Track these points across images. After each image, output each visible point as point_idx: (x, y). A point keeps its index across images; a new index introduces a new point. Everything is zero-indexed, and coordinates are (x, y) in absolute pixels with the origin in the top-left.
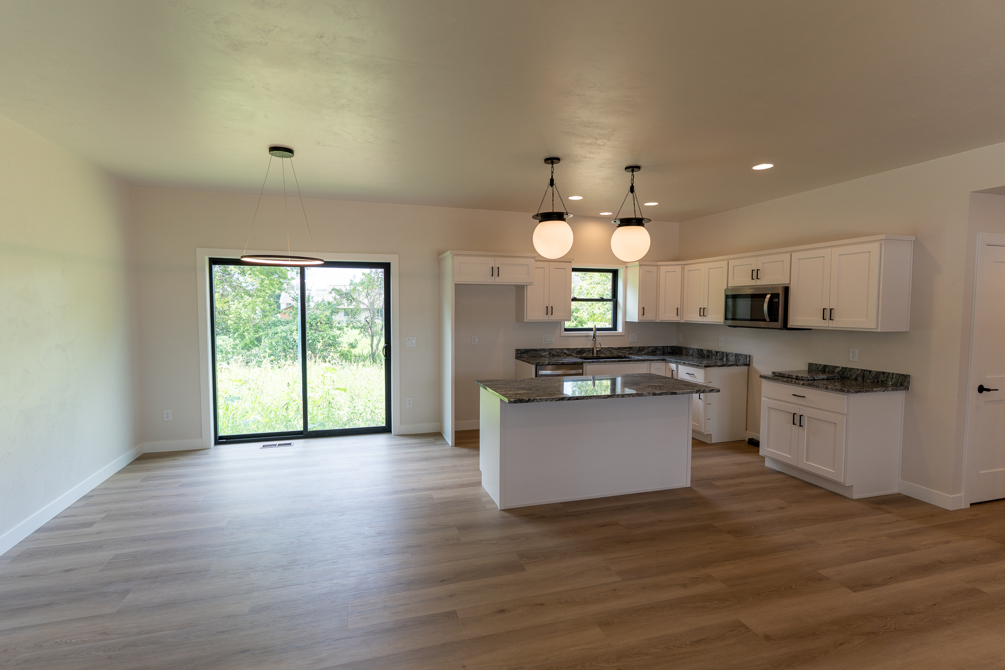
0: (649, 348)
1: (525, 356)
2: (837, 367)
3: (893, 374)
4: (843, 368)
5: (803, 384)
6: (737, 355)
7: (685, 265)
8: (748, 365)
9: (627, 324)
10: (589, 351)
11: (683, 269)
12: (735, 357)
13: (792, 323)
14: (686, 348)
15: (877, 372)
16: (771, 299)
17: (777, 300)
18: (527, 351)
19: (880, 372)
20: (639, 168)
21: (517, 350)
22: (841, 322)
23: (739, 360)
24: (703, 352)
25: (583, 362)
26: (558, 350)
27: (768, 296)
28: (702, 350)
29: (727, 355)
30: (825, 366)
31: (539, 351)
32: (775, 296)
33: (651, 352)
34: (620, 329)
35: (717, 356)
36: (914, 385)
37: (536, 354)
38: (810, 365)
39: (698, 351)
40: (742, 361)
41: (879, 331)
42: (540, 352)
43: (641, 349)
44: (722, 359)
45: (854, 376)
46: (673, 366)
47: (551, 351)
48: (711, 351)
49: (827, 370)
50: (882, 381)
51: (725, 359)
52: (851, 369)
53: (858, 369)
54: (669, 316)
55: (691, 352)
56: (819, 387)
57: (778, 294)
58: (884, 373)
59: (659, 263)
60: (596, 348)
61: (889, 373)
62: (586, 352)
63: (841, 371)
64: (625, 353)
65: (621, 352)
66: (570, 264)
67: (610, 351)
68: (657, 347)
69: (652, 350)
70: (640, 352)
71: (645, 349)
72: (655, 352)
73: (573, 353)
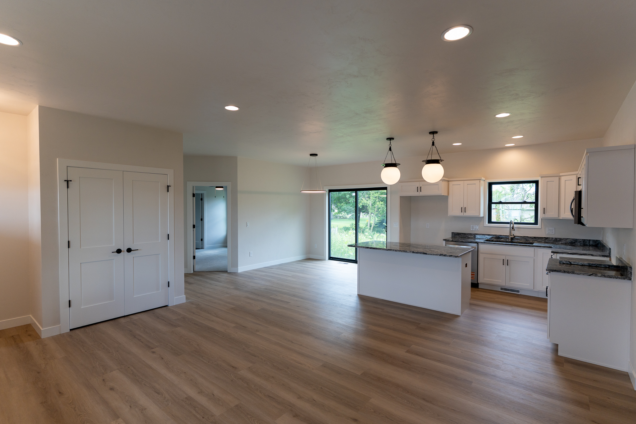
0: (567, 240)
1: (457, 237)
7: (577, 174)
9: (543, 221)
10: (506, 237)
18: (458, 234)
21: (452, 233)
25: (479, 242)
26: (481, 235)
31: (467, 234)
33: (570, 243)
34: (540, 223)
37: (465, 236)
42: (467, 235)
43: (558, 239)
47: (475, 235)
54: (568, 215)
59: (561, 174)
60: (511, 236)
64: (539, 241)
65: (536, 241)
66: (479, 181)
67: (526, 239)
68: (576, 239)
69: (570, 242)
70: (557, 242)
71: (563, 240)
72: (574, 243)
73: (493, 237)
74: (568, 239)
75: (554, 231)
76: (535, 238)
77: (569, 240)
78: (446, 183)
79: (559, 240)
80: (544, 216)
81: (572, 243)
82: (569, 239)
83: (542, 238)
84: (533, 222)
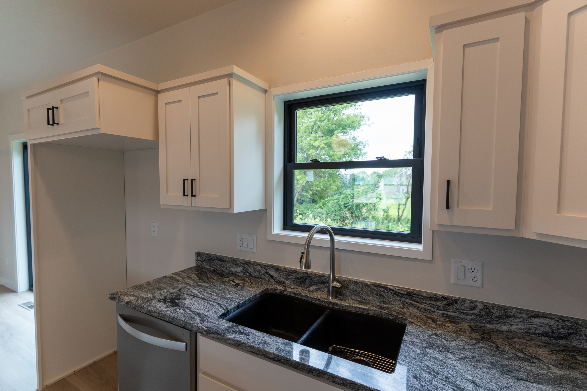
0: (535, 320)
21: (198, 254)
26: (259, 268)
31: (228, 262)
33: (544, 335)
37: (224, 267)
42: (228, 265)
43: (496, 313)
47: (246, 266)
62: (315, 284)
64: (425, 310)
65: (415, 306)
66: (225, 80)
67: (380, 295)
68: (576, 321)
69: (547, 329)
70: (490, 322)
71: (515, 317)
72: (565, 337)
73: (287, 279)
74: (537, 315)
75: (479, 275)
76: (410, 294)
77: (543, 321)
78: (147, 100)
79: (501, 317)
80: (445, 218)
81: (556, 338)
82: (544, 316)
83: (436, 299)
84: (404, 228)
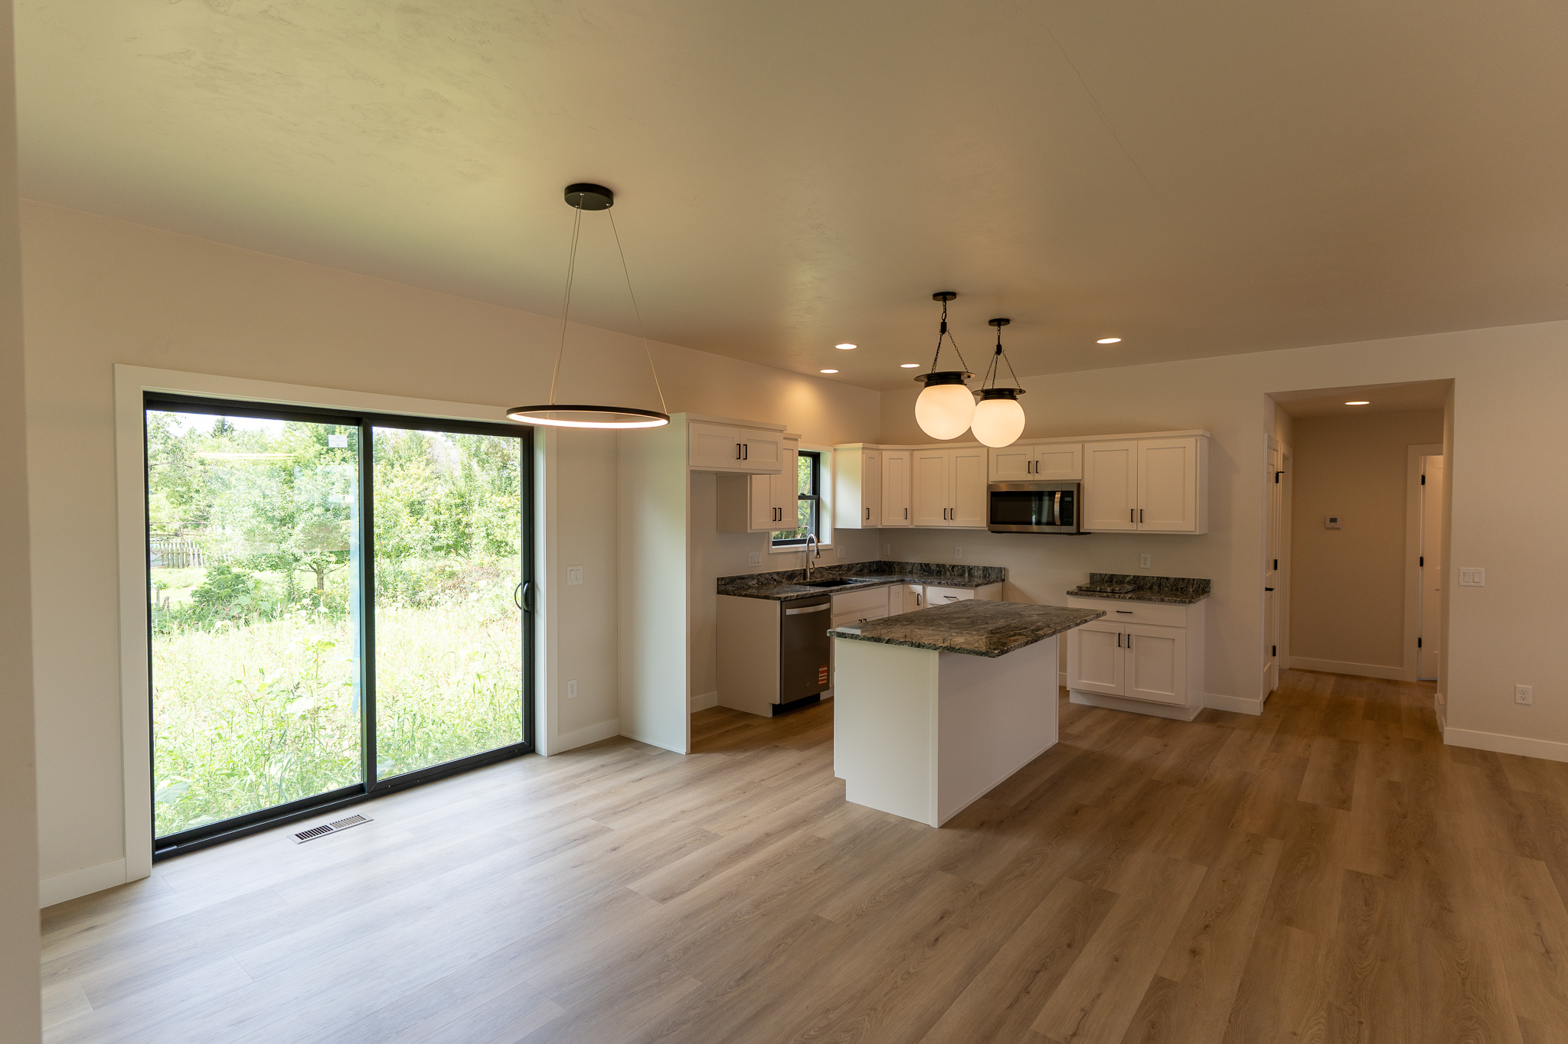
0: (857, 566)
1: (730, 588)
2: (1127, 576)
3: (1194, 580)
4: (1134, 576)
5: (1130, 598)
6: (985, 569)
7: (914, 450)
8: (1003, 580)
9: (837, 533)
10: (800, 574)
11: (912, 456)
12: (983, 571)
13: (1087, 526)
14: (899, 563)
15: (1175, 579)
16: (1062, 498)
17: (1070, 499)
18: (732, 580)
19: (1179, 579)
20: (1007, 321)
21: (718, 579)
22: (1151, 525)
23: (989, 575)
24: (930, 567)
25: (831, 591)
27: (1058, 496)
28: (928, 564)
29: (970, 569)
30: (1112, 576)
32: (1065, 494)
33: (859, 571)
34: (826, 539)
35: (953, 571)
36: (1215, 589)
37: (743, 584)
38: (1092, 576)
39: (922, 566)
40: (993, 576)
41: (1197, 533)
43: (850, 567)
44: (962, 575)
45: (1149, 585)
46: (918, 588)
47: (759, 577)
48: (944, 566)
49: (1115, 580)
50: (1182, 589)
51: (967, 575)
52: (1144, 578)
53: (1153, 577)
54: (893, 519)
55: (909, 568)
56: (1152, 600)
57: (1073, 492)
58: (1183, 579)
59: (881, 447)
60: (809, 569)
61: (1189, 579)
63: (1132, 580)
73: (783, 578)
75: (845, 552)
76: (830, 568)
83: (836, 567)
